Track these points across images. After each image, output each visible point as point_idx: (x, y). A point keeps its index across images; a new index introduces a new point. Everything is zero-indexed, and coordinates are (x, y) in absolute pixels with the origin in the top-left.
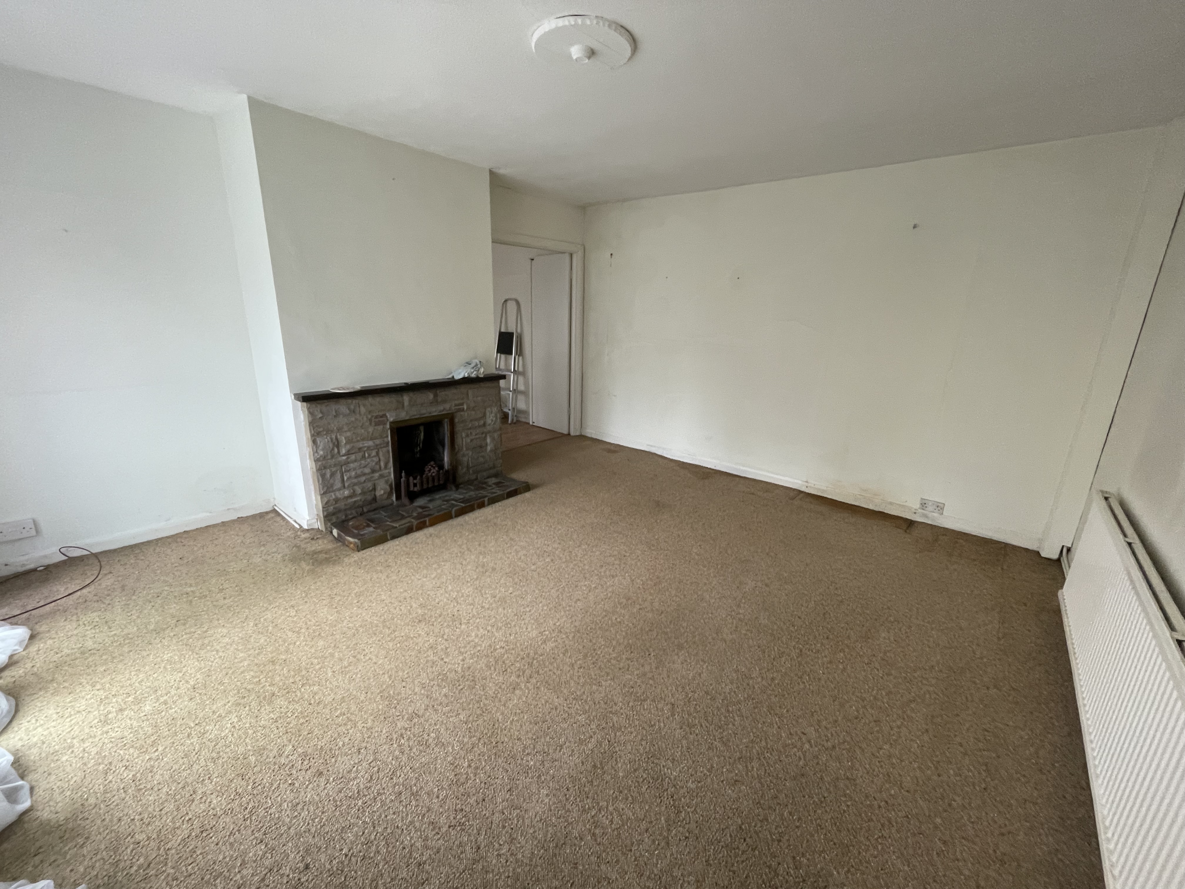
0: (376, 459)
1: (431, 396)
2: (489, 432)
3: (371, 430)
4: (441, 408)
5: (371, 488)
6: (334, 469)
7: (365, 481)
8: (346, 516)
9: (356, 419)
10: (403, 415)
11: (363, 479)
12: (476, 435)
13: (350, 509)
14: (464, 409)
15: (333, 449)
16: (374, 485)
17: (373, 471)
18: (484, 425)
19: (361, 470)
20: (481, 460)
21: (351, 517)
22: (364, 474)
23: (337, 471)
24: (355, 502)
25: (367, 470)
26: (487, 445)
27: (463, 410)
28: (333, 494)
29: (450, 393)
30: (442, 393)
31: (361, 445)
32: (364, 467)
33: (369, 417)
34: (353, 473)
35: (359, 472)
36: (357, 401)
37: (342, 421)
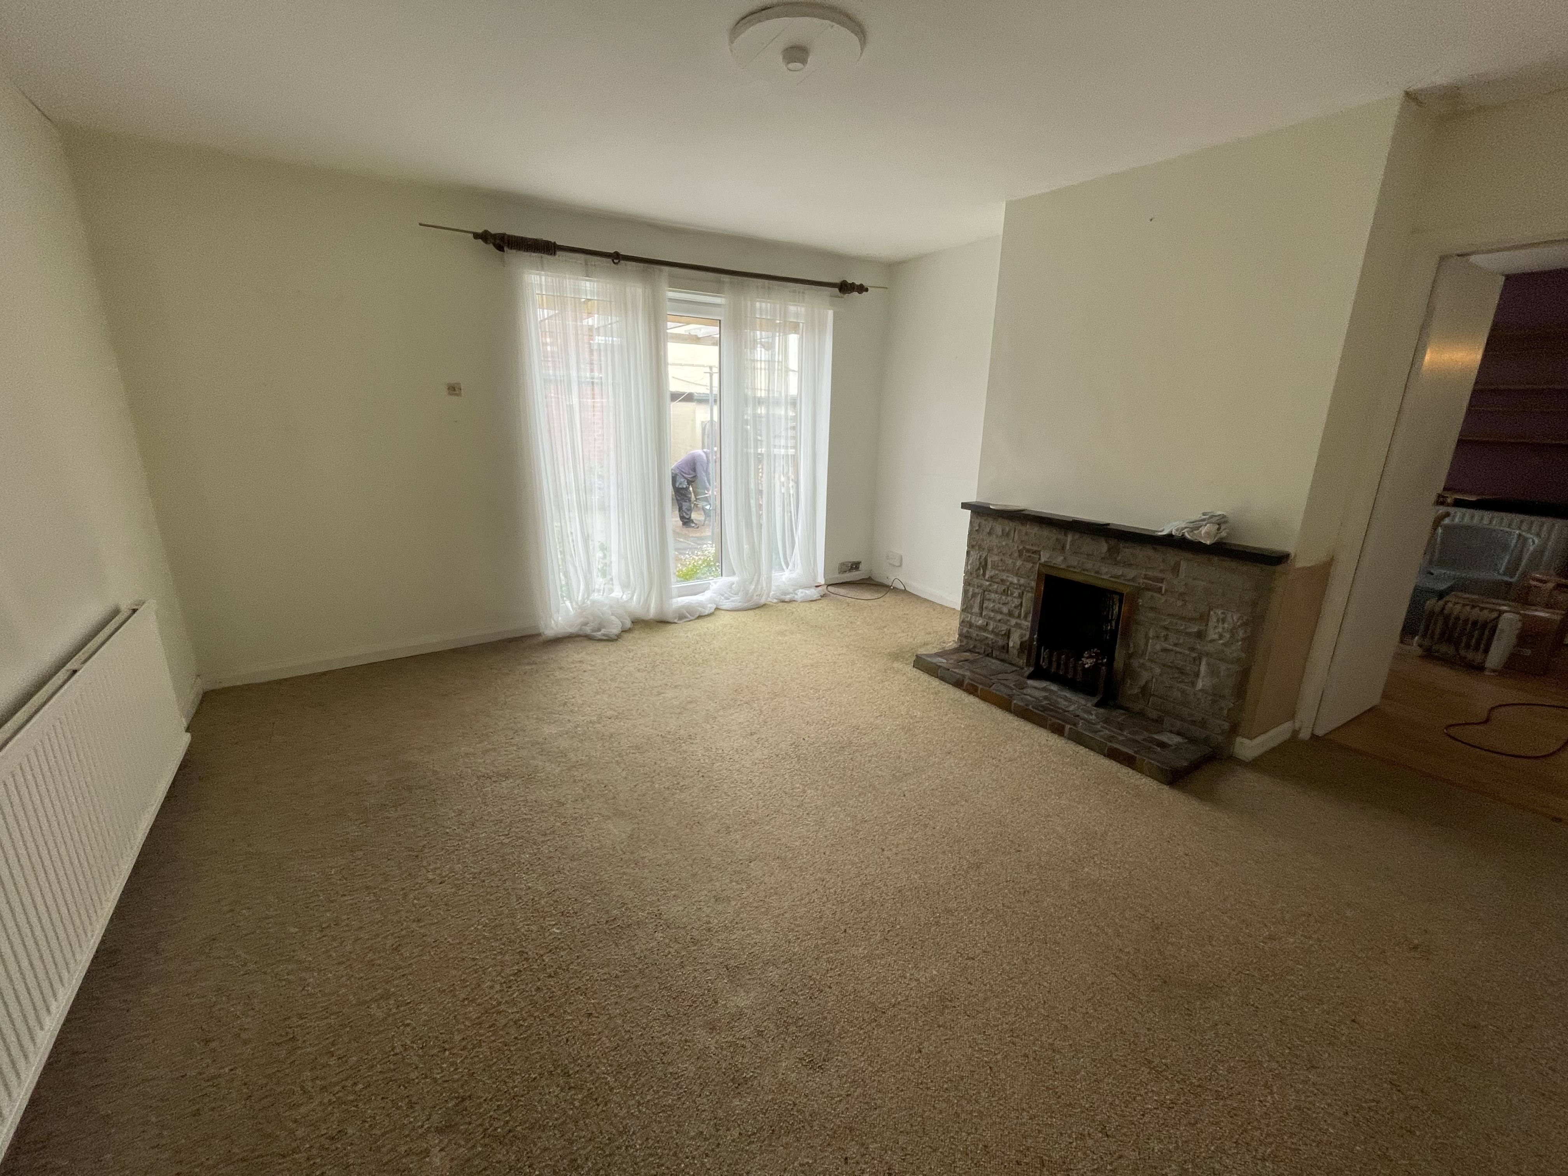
0: (1017, 602)
1: (1105, 547)
2: (1208, 654)
3: (1019, 563)
4: (1119, 571)
5: (1003, 633)
6: (977, 591)
7: (1000, 621)
8: (975, 647)
9: (1007, 545)
10: (1058, 560)
11: (999, 617)
12: (1176, 645)
13: (981, 641)
14: (1161, 588)
15: (979, 569)
16: (1009, 630)
17: (1010, 614)
18: (1200, 635)
19: (1001, 606)
20: (1177, 694)
21: (977, 650)
22: (1001, 613)
23: (978, 594)
24: (987, 638)
25: (1005, 610)
26: (1197, 675)
27: (1159, 590)
28: (970, 615)
29: (1143, 553)
30: (1127, 551)
31: (1004, 578)
32: (1003, 604)
33: (1021, 547)
34: (992, 605)
35: (997, 606)
36: (1014, 524)
37: (994, 541)
